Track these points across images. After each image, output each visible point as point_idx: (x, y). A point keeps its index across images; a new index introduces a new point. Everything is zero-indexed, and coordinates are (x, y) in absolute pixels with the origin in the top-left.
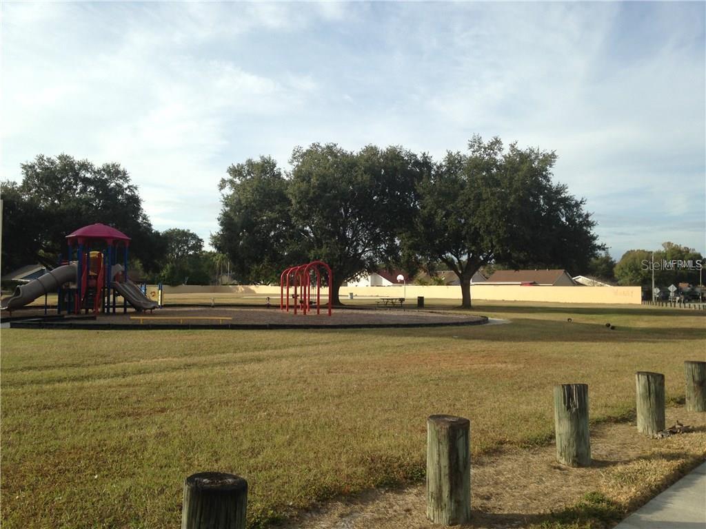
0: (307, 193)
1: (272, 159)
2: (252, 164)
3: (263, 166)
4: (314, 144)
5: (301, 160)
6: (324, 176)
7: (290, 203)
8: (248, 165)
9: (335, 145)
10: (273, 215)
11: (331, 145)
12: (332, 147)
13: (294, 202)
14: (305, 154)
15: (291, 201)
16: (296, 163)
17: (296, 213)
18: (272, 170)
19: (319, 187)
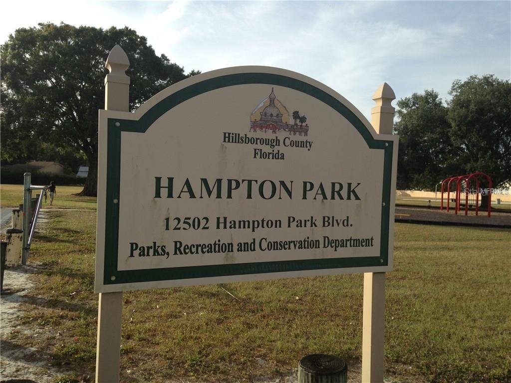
0: (466, 117)
1: (435, 92)
2: (417, 97)
3: (426, 97)
4: (471, 77)
5: (459, 91)
6: (481, 102)
7: (450, 126)
8: (414, 98)
9: (492, 76)
10: (434, 136)
11: (488, 76)
12: (489, 77)
13: (453, 124)
14: (463, 86)
15: (450, 124)
16: (454, 93)
17: (455, 134)
18: (434, 100)
19: (477, 112)
